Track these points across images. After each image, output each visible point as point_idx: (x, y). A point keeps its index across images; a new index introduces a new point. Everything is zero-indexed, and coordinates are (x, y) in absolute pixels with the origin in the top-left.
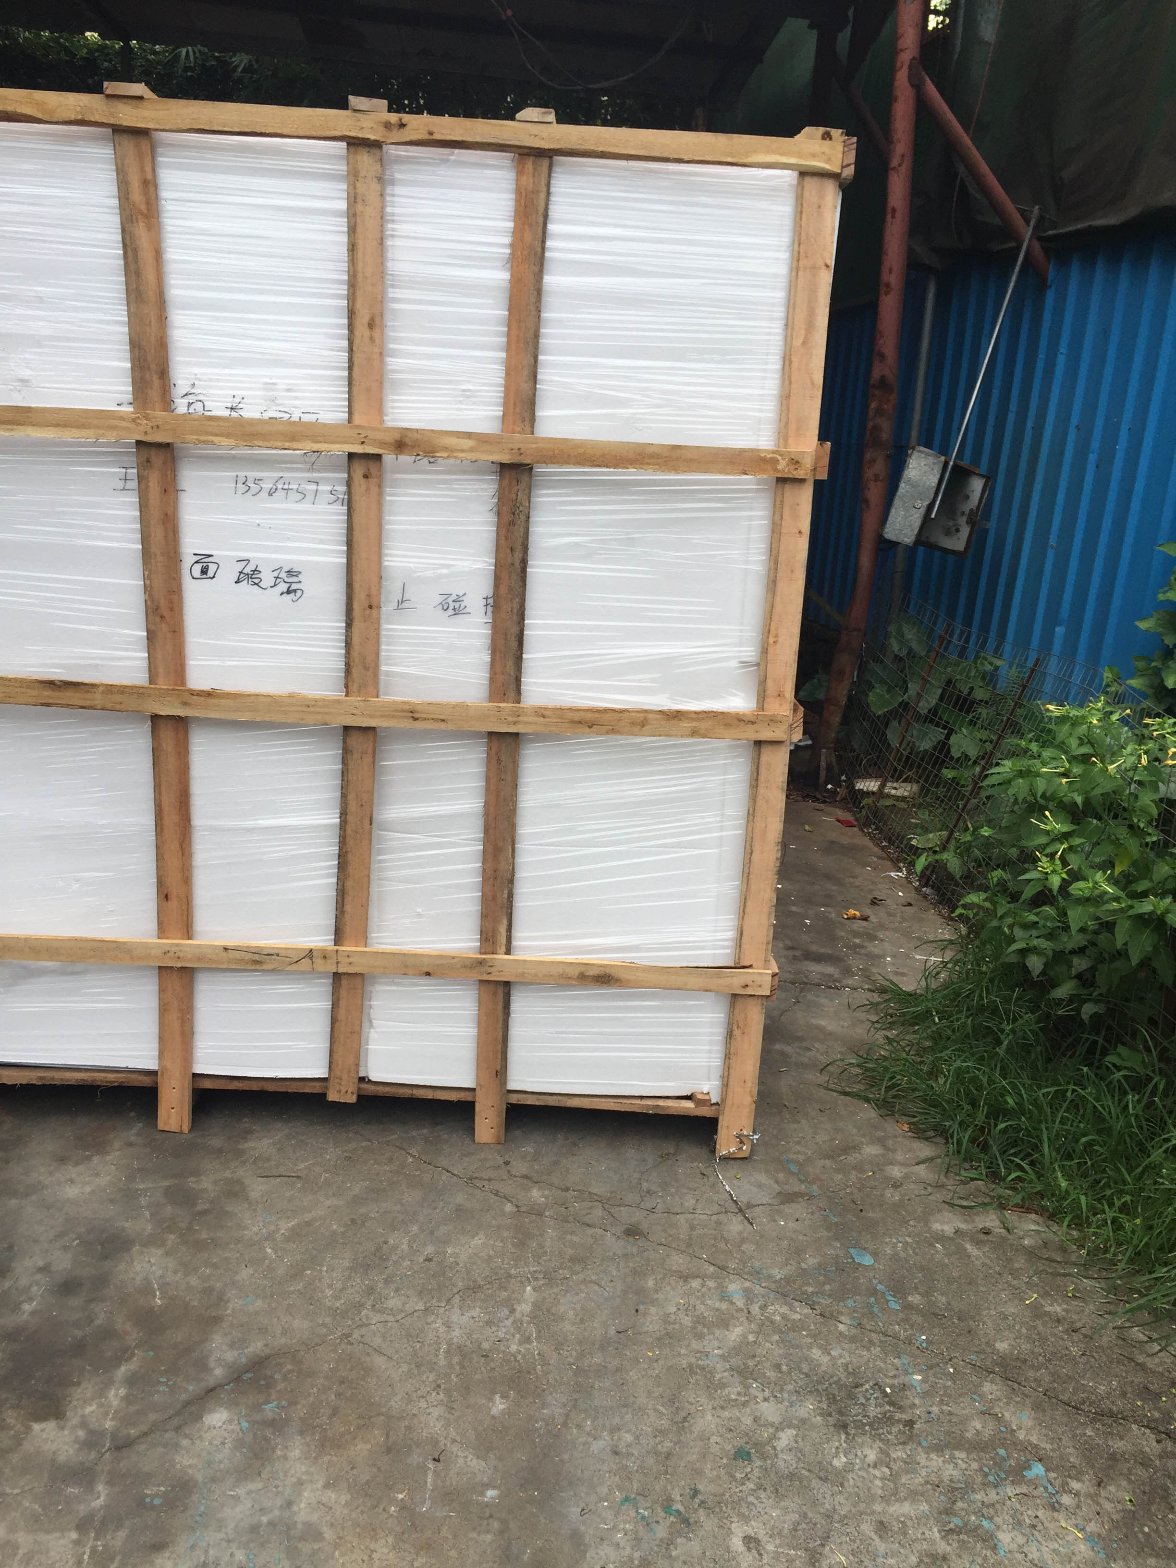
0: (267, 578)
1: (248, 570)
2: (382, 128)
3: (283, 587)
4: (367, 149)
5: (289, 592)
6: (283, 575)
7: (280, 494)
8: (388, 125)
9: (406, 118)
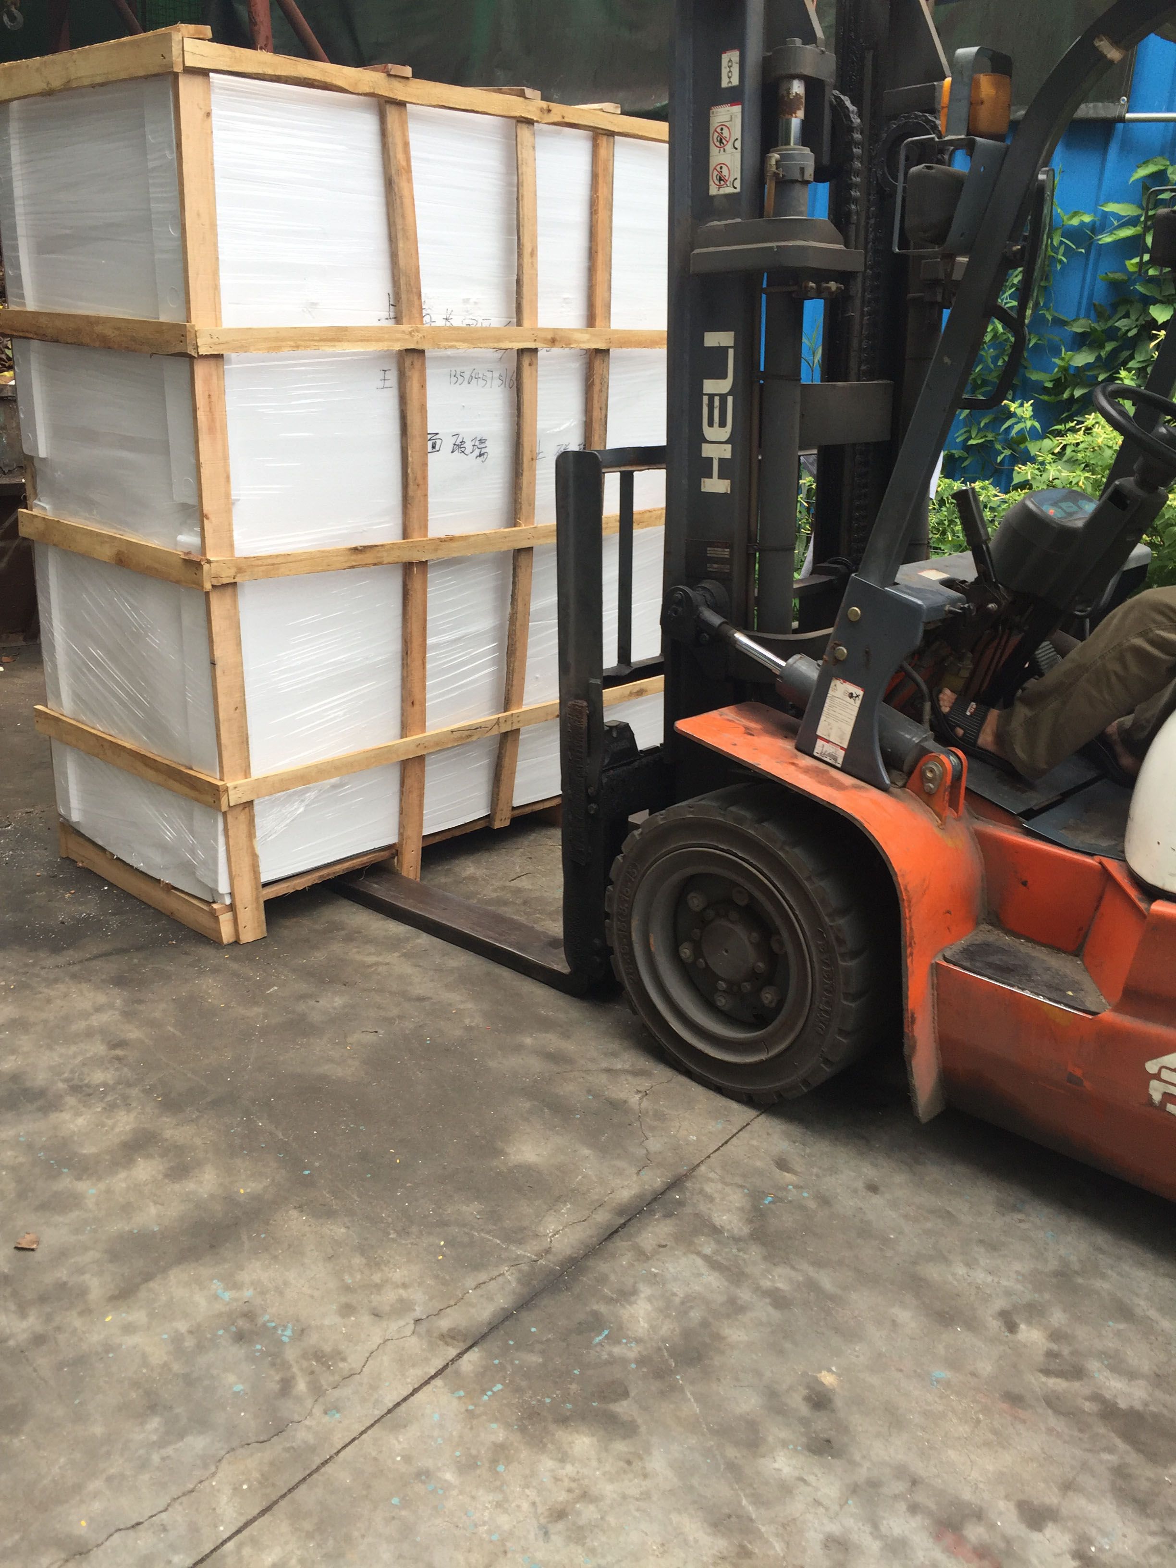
0: (468, 446)
1: (458, 443)
2: (538, 112)
3: (477, 452)
4: (527, 125)
5: (481, 455)
6: (477, 443)
7: (474, 381)
8: (542, 110)
9: (552, 105)
